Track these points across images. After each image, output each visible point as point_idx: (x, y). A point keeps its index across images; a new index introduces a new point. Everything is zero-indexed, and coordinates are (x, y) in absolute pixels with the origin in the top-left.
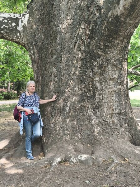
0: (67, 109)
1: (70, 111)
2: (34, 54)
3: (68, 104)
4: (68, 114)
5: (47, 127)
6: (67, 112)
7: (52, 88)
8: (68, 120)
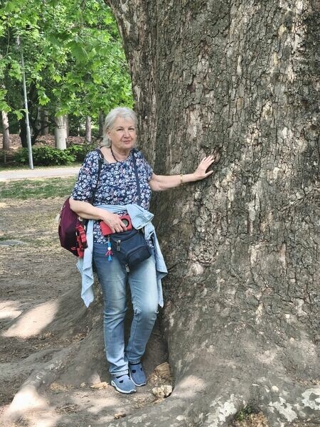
0: (252, 208)
1: (261, 216)
2: (130, 16)
3: (257, 189)
4: (257, 226)
5: (179, 272)
6: (252, 218)
7: (193, 132)
8: (254, 251)
